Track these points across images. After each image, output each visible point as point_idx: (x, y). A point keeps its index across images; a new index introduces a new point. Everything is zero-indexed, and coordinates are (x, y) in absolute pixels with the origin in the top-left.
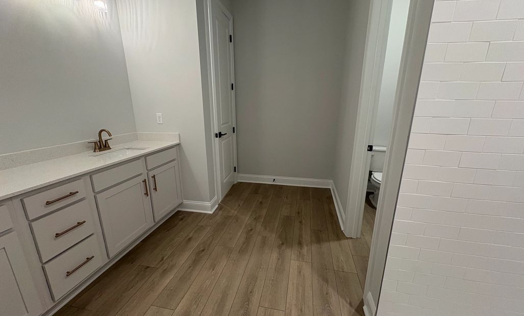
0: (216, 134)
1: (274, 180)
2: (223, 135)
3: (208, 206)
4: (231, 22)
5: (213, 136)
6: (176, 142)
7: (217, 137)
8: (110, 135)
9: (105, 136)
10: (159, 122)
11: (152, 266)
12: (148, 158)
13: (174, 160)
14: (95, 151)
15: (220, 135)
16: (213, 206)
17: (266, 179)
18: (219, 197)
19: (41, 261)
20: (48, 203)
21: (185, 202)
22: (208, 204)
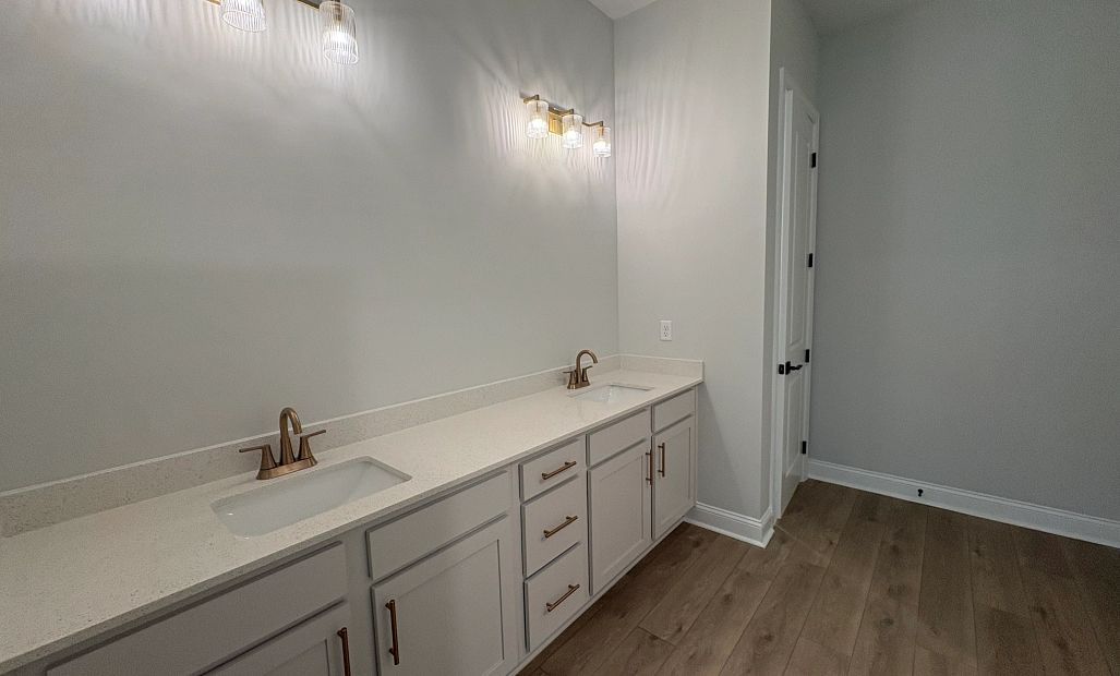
0: (781, 366)
1: (921, 491)
2: (794, 368)
3: (754, 528)
4: (816, 128)
5: (775, 369)
6: (699, 379)
7: (781, 372)
8: (595, 361)
9: (586, 361)
10: (664, 338)
11: (664, 638)
12: (657, 408)
13: (689, 416)
14: (569, 388)
15: (786, 369)
16: (765, 530)
17: (898, 488)
18: (776, 509)
19: (524, 572)
20: (545, 477)
21: (701, 506)
22: (758, 523)
